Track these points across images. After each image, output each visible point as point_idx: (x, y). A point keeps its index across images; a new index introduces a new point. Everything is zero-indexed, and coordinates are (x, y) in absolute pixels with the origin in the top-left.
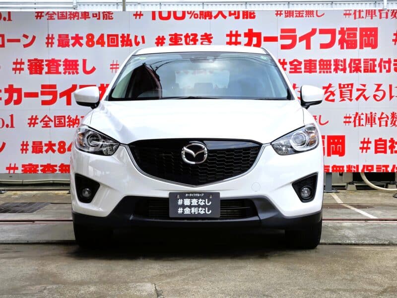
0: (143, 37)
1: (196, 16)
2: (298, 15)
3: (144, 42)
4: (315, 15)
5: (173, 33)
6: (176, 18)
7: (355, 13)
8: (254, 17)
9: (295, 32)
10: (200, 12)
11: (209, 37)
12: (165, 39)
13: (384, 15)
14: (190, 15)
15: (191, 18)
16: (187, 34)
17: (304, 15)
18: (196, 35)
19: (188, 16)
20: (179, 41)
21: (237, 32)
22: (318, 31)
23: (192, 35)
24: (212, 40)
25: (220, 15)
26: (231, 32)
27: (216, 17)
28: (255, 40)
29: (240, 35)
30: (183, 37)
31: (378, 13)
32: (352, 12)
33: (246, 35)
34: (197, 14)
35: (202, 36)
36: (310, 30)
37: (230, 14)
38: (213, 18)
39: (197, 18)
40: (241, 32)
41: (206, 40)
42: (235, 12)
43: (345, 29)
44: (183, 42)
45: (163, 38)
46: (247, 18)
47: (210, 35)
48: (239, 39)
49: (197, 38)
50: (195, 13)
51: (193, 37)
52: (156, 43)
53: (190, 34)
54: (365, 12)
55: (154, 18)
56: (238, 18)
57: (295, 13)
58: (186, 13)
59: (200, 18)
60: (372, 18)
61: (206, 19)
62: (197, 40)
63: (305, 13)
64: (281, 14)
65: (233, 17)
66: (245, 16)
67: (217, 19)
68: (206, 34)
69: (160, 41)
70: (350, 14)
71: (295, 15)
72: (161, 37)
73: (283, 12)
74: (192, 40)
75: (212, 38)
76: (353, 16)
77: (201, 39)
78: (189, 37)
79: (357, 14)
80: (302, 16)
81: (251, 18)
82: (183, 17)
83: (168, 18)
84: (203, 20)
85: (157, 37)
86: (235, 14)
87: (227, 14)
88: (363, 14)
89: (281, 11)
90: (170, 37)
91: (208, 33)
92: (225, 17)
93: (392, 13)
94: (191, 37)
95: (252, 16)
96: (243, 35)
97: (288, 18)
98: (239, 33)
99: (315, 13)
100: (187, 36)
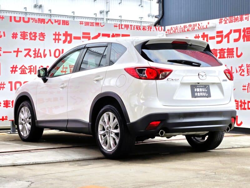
0: (4, 33)
1: (36, 21)
2: (91, 25)
3: (4, 36)
4: (100, 25)
5: (23, 31)
6: (24, 21)
7: (119, 26)
8: (68, 24)
9: (90, 35)
10: (39, 19)
11: (44, 35)
12: (17, 35)
13: (133, 28)
14: (32, 20)
15: (33, 22)
16: (31, 32)
17: (95, 25)
18: (35, 33)
19: (31, 21)
20: (26, 37)
21: (59, 33)
22: (101, 35)
23: (34, 33)
24: (45, 37)
25: (50, 22)
26: (56, 32)
27: (47, 23)
28: (69, 38)
29: (60, 35)
30: (28, 34)
31: (130, 27)
32: (118, 25)
33: (64, 35)
34: (37, 20)
35: (39, 34)
36: (97, 34)
37: (55, 21)
38: (46, 23)
39: (36, 22)
40: (61, 33)
41: (42, 37)
42: (58, 20)
43: (115, 35)
44: (28, 37)
45: (16, 34)
46: (64, 24)
47: (44, 33)
48: (60, 37)
49: (37, 35)
50: (35, 19)
51: (34, 34)
52: (12, 37)
53: (32, 33)
54: (124, 26)
55: (11, 21)
56: (59, 24)
57: (90, 23)
58: (30, 19)
59: (38, 23)
60: (127, 29)
61: (41, 23)
62: (37, 36)
63: (95, 24)
64: (82, 24)
65: (57, 23)
66: (64, 23)
67: (48, 24)
68: (41, 33)
69: (15, 36)
70: (117, 26)
71: (90, 25)
72: (15, 33)
73: (84, 23)
74: (33, 36)
75: (45, 35)
76: (118, 27)
77: (39, 36)
78: (32, 34)
79: (120, 26)
80: (93, 26)
81: (67, 25)
82: (28, 22)
83: (19, 21)
84: (40, 24)
85: (13, 33)
86: (58, 21)
87: (53, 21)
88: (123, 27)
89: (83, 22)
90: (21, 33)
91: (43, 32)
92: (52, 23)
93: (137, 27)
94: (33, 34)
95: (67, 23)
96: (62, 35)
97: (86, 26)
98: (60, 33)
99: (100, 24)
100: (31, 34)
